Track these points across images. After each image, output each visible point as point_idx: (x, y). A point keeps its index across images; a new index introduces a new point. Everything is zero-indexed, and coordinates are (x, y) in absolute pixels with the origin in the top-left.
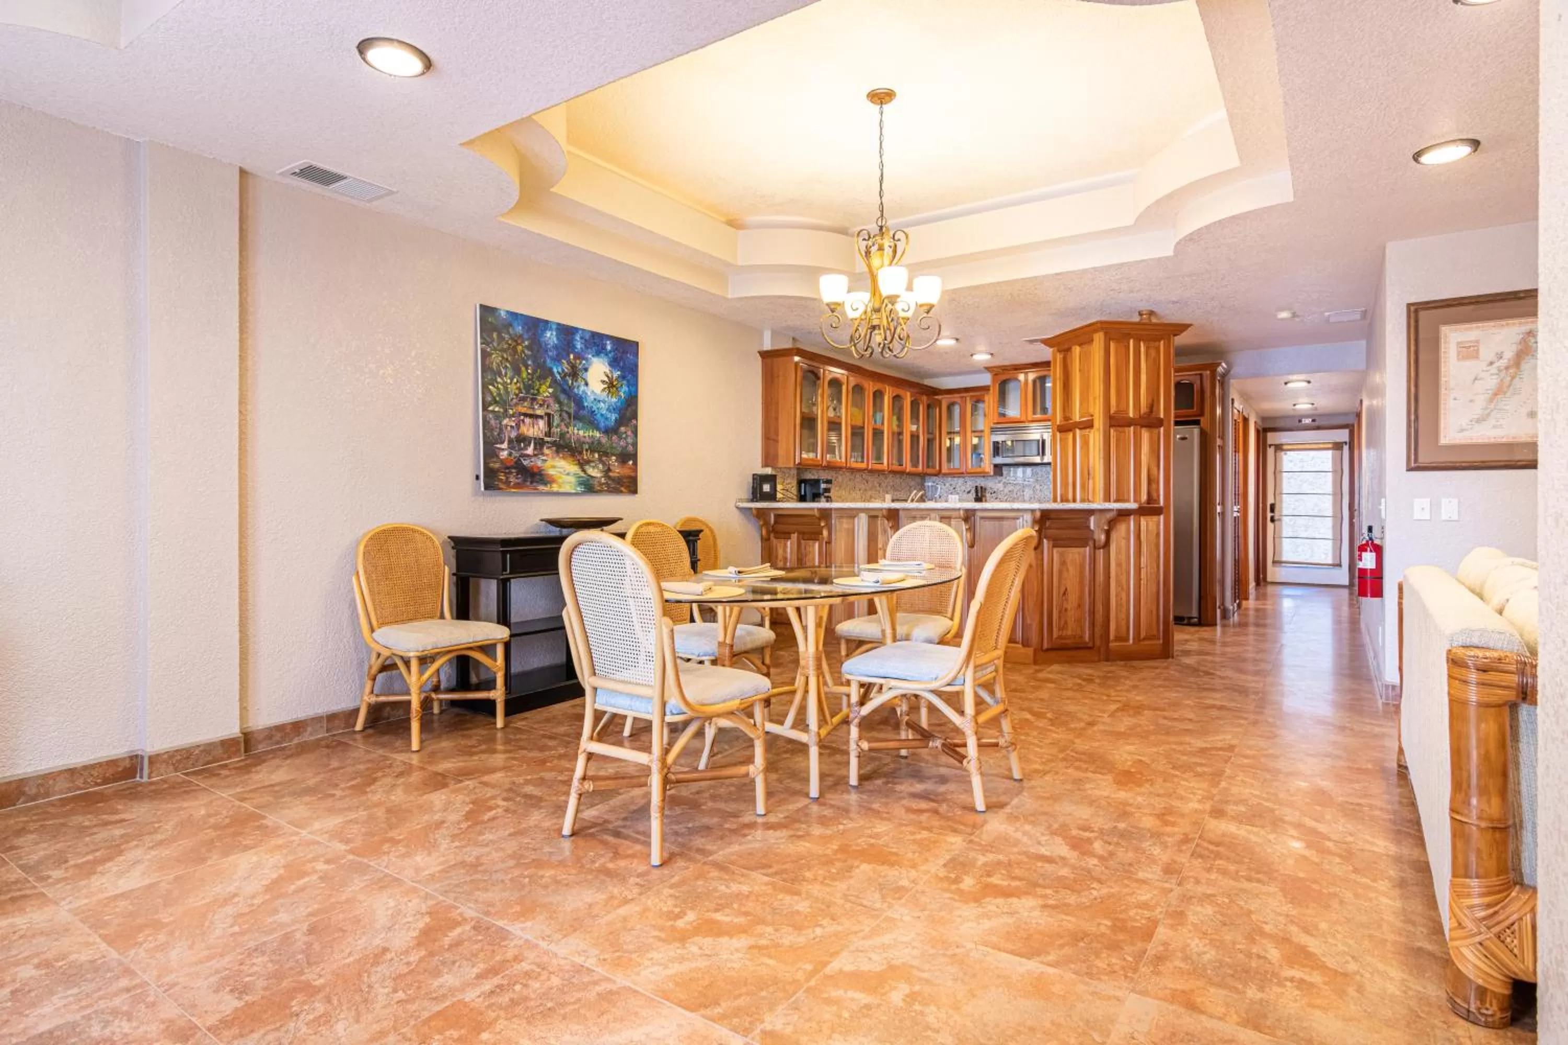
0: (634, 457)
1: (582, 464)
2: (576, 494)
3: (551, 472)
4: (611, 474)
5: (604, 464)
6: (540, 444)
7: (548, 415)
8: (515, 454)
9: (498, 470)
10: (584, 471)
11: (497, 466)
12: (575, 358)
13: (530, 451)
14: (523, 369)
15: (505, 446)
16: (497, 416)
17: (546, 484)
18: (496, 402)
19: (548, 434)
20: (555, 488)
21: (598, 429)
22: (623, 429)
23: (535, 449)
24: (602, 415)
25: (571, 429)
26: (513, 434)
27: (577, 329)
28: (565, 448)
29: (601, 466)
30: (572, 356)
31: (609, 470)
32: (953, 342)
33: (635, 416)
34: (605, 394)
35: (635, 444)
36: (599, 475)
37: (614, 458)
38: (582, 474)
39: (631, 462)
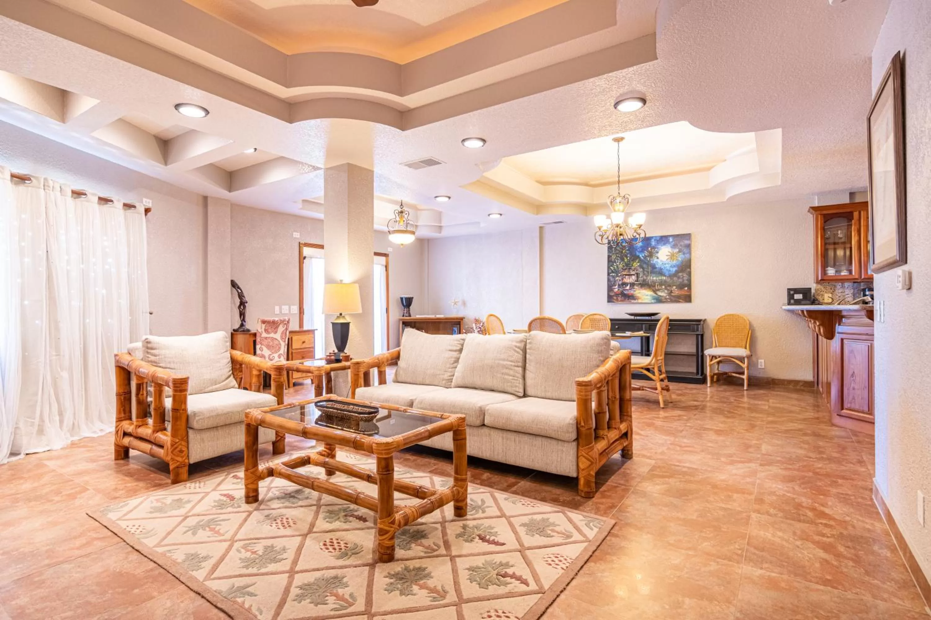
0: (689, 286)
1: (655, 291)
2: (652, 303)
3: (638, 295)
4: (673, 294)
5: (668, 290)
6: (632, 285)
7: (637, 274)
8: (621, 289)
9: (613, 296)
10: (656, 294)
11: (613, 294)
12: (651, 249)
13: (628, 288)
14: (625, 258)
15: (617, 287)
16: (613, 277)
17: (635, 299)
18: (613, 272)
19: (637, 281)
20: (640, 301)
21: (665, 276)
22: (681, 274)
23: (630, 287)
24: (667, 270)
25: (648, 278)
26: (620, 283)
27: (652, 237)
28: (644, 285)
29: (666, 291)
30: (649, 249)
31: (671, 292)
33: (689, 268)
34: (669, 260)
35: (690, 280)
36: (665, 295)
37: (674, 287)
38: (655, 295)
39: (687, 288)
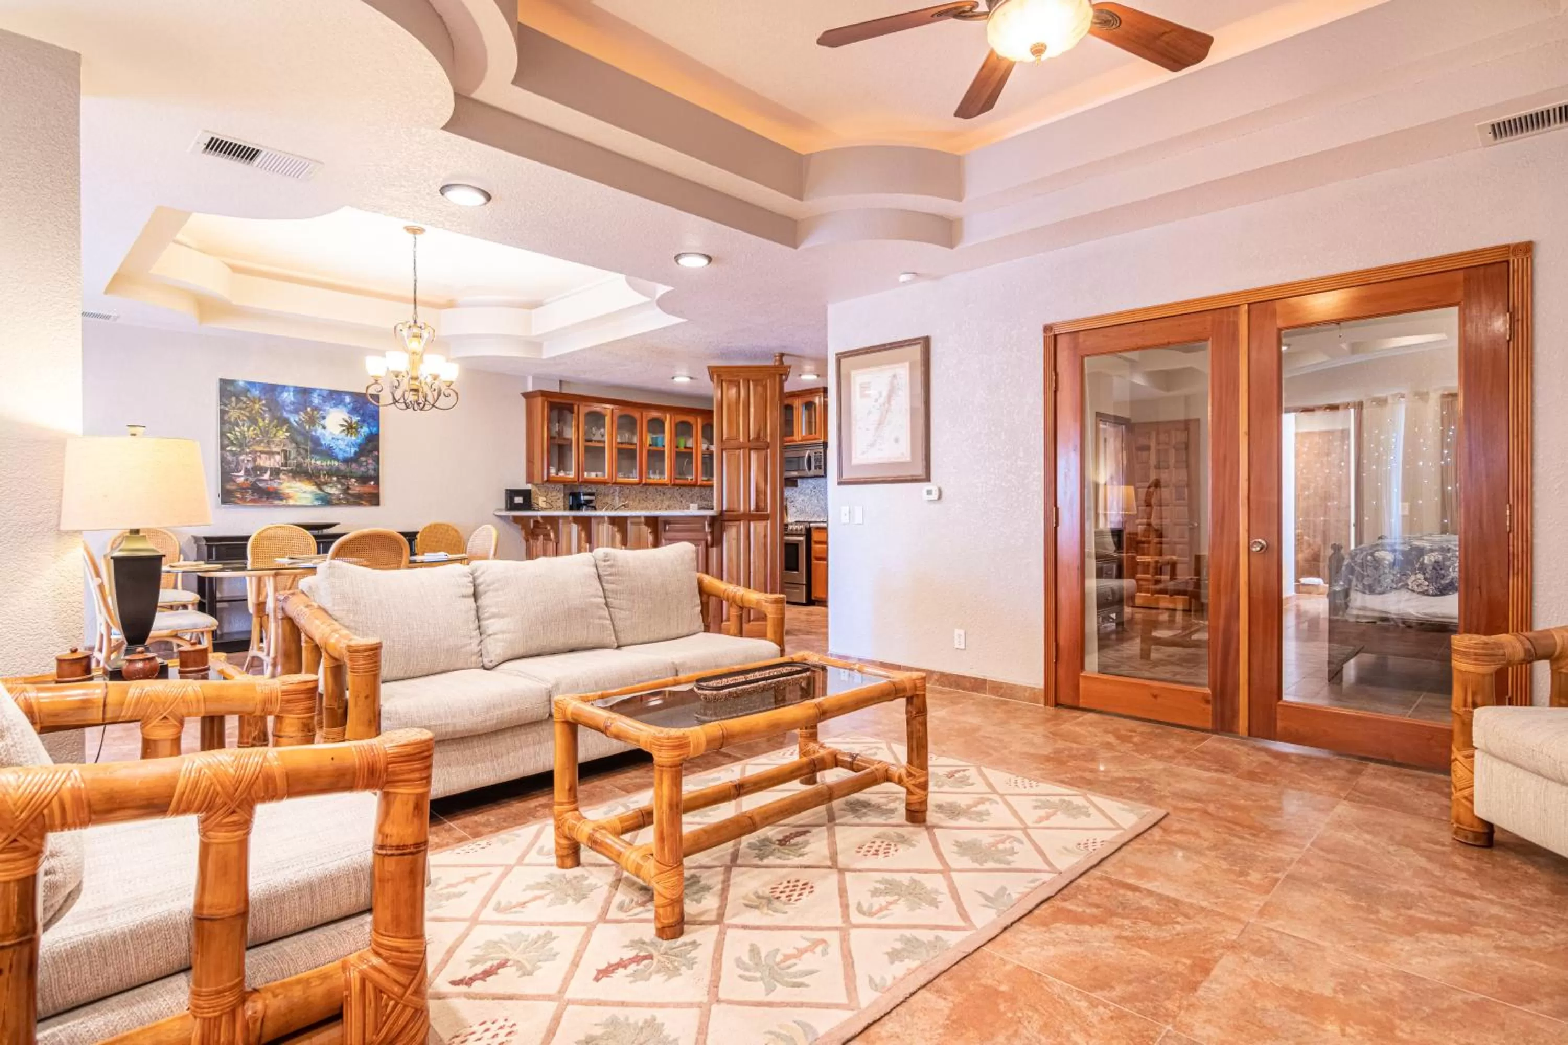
0: (376, 479)
1: (319, 486)
2: (314, 506)
3: (287, 491)
4: (350, 492)
5: (343, 484)
6: (276, 472)
7: (285, 452)
8: (251, 479)
9: (236, 491)
10: (321, 490)
11: (233, 488)
12: (312, 410)
13: (266, 476)
14: (260, 420)
15: (242, 473)
16: (234, 454)
17: (282, 499)
18: (233, 444)
19: (285, 464)
20: (291, 502)
21: (338, 460)
22: (363, 459)
23: (271, 475)
24: (340, 449)
25: (308, 461)
26: (250, 466)
27: (314, 390)
28: (300, 473)
29: (339, 486)
30: (309, 409)
31: (348, 488)
32: (688, 380)
33: (377, 448)
34: (344, 434)
35: (377, 470)
36: (337, 492)
37: (353, 480)
38: (319, 492)
39: (372, 483)
